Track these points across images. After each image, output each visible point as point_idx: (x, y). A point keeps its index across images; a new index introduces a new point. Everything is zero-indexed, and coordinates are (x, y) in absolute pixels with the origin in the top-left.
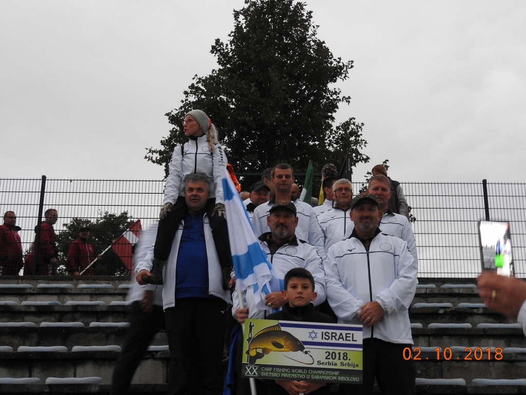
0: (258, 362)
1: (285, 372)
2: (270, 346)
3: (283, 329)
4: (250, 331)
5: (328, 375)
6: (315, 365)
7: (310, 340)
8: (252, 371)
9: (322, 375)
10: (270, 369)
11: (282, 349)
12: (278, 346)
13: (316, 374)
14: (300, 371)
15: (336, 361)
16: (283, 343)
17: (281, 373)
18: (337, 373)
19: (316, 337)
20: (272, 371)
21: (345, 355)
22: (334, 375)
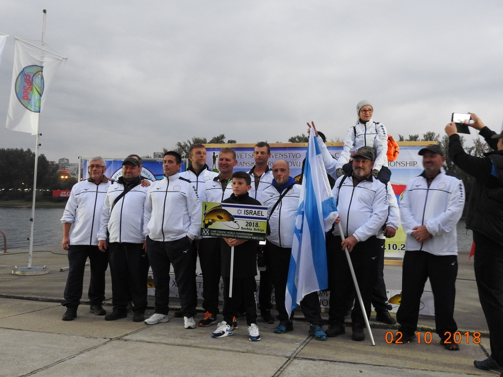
0: (210, 227)
1: (224, 233)
2: (216, 218)
3: (223, 208)
4: (205, 210)
5: (247, 236)
6: (240, 230)
7: (238, 215)
8: (206, 232)
9: (243, 235)
10: (215, 231)
11: (222, 220)
12: (220, 218)
13: (240, 235)
14: (231, 233)
15: (252, 227)
16: (223, 217)
17: (221, 233)
18: (252, 235)
19: (241, 213)
20: (216, 233)
21: (257, 224)
22: (250, 236)
